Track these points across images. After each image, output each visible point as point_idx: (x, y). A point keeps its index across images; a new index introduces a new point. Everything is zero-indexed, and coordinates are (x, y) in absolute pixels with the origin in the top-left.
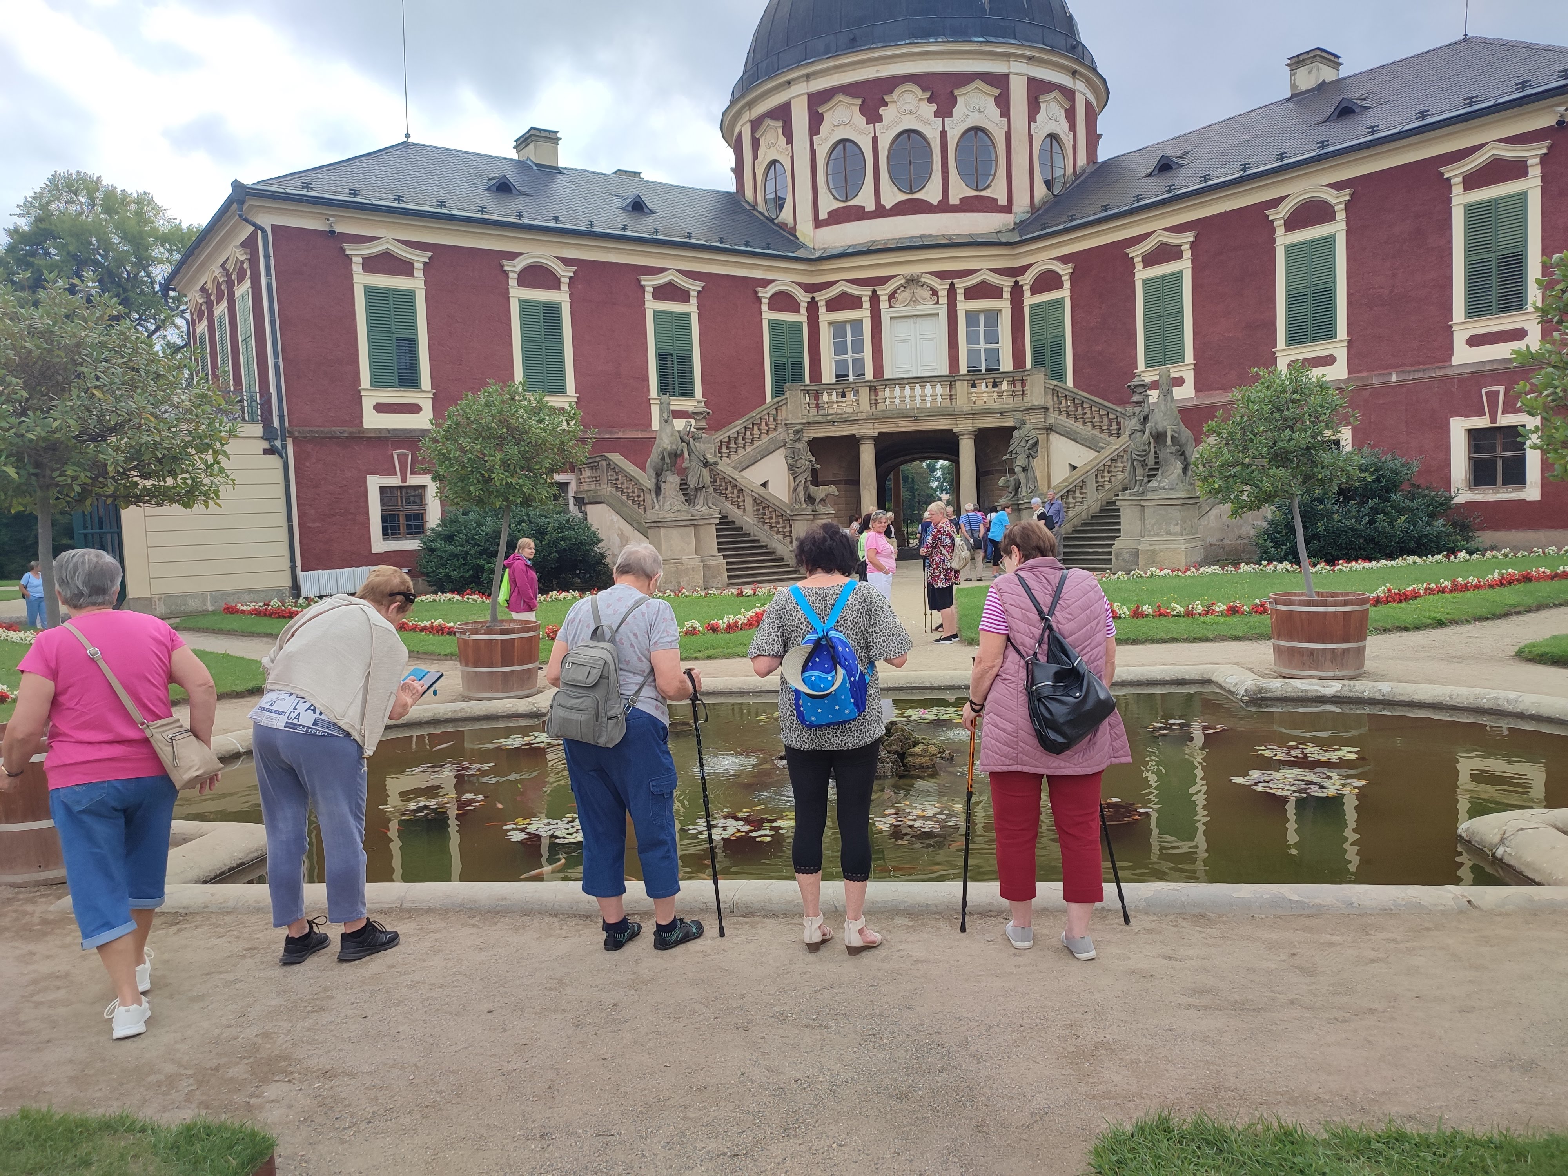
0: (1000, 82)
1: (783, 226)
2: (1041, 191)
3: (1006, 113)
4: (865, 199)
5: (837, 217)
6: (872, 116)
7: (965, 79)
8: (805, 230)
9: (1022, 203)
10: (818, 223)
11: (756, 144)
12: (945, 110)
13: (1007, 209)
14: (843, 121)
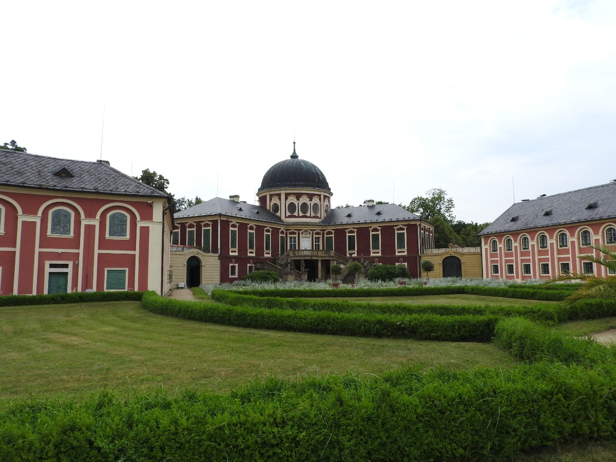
0: (319, 196)
1: (277, 216)
2: (325, 215)
3: (320, 201)
4: (296, 214)
5: (289, 217)
6: (298, 199)
7: (314, 195)
8: (283, 218)
9: (323, 217)
10: (286, 217)
11: (271, 200)
12: (311, 200)
13: (320, 218)
14: (292, 199)
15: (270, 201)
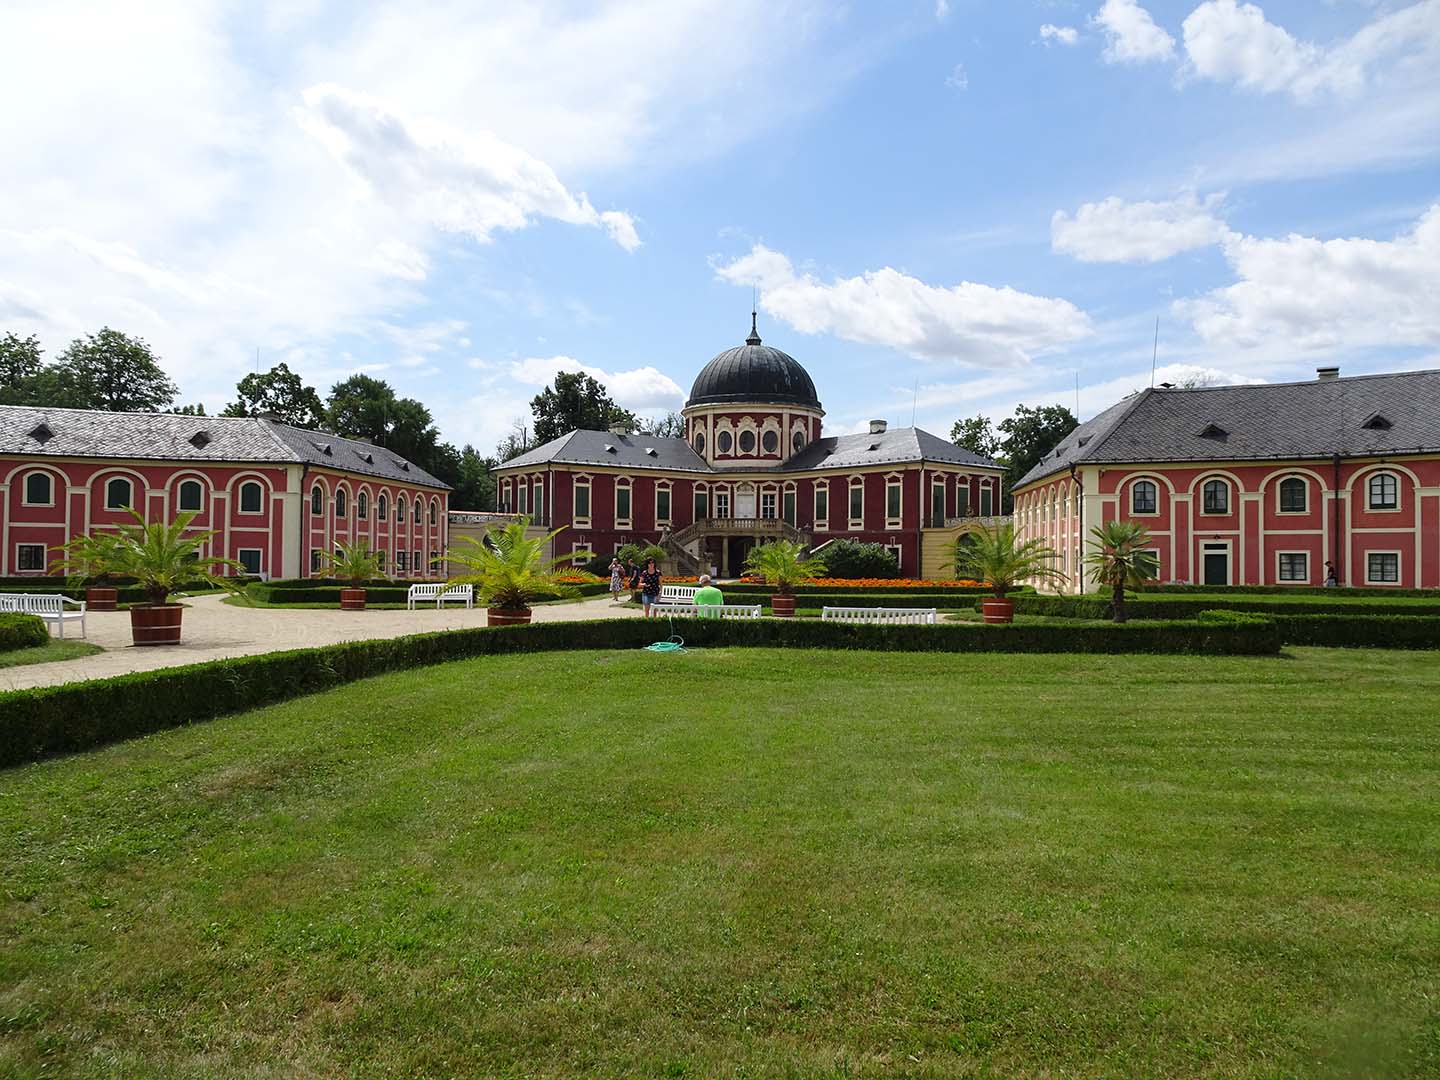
0: (779, 416)
1: (702, 457)
2: (793, 451)
3: (781, 426)
4: (731, 452)
5: (721, 458)
6: (735, 426)
7: (767, 415)
8: (710, 460)
9: (786, 456)
10: (715, 459)
11: (694, 426)
12: (759, 425)
13: (781, 459)
14: (725, 425)
15: (693, 430)
